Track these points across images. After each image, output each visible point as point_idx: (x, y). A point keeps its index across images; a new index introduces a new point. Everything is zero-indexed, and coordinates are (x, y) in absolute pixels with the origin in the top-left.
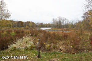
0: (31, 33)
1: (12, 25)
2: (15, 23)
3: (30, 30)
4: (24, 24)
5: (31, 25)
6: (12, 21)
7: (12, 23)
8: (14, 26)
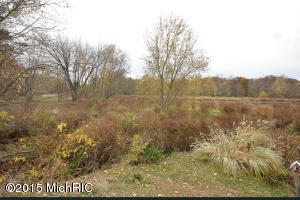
0: (275, 116)
1: (216, 90)
2: (225, 83)
3: (275, 106)
4: (251, 87)
5: (279, 89)
6: (216, 80)
7: (218, 85)
8: (221, 93)
